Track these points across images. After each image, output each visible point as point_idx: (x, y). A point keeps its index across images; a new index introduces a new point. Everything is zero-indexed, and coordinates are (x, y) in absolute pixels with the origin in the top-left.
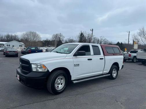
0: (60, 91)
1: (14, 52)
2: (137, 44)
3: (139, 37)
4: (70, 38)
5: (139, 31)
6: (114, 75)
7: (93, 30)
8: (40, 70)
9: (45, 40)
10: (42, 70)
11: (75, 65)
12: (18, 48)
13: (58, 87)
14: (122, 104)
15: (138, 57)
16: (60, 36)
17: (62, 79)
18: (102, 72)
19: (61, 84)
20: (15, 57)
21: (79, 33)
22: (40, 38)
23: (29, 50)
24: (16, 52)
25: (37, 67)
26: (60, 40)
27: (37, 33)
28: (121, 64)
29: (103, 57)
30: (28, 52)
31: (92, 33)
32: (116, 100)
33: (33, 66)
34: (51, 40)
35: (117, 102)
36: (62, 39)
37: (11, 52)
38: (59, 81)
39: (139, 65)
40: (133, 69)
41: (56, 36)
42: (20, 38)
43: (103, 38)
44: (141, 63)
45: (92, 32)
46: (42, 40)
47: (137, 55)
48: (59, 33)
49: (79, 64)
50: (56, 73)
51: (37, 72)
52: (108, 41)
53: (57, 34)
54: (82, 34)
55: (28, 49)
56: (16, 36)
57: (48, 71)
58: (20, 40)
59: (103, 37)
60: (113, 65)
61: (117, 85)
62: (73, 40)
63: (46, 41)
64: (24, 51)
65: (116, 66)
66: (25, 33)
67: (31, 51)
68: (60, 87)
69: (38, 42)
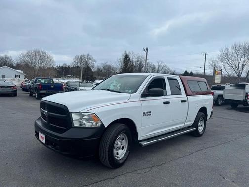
0: (121, 162)
1: (9, 88)
2: (220, 74)
3: (221, 64)
4: (107, 62)
5: (220, 54)
6: (201, 129)
7: (147, 50)
8: (88, 125)
9: (61, 66)
10: (91, 124)
11: (144, 113)
12: (14, 80)
13: (117, 154)
14: (233, 181)
15: (226, 97)
16: (88, 58)
17: (123, 139)
18: (184, 124)
19: (122, 149)
20: (12, 96)
21: (123, 56)
22: (53, 62)
23: (39, 85)
24: (14, 87)
25: (81, 119)
26: (88, 66)
27: (48, 53)
28: (209, 111)
29: (185, 99)
30: (36, 87)
31: (147, 56)
32: (221, 175)
33: (74, 117)
34: (71, 66)
35: (224, 178)
36: (92, 65)
37: (3, 88)
38: (119, 143)
39: (228, 109)
40: (222, 116)
41: (81, 59)
42: (16, 62)
43: (162, 65)
44: (230, 107)
45: (147, 53)
46: (55, 66)
47: (225, 93)
48: (86, 55)
49: (150, 112)
50: (115, 129)
51: (81, 128)
52: (169, 69)
53: (83, 55)
54: (127, 57)
55: (36, 82)
56: (7, 58)
57: (102, 125)
58: (14, 65)
59: (162, 62)
60: (199, 111)
61: (210, 147)
62: (111, 67)
63: (62, 68)
64: (26, 85)
65: (203, 114)
66: (24, 52)
67: (42, 86)
68: (121, 154)
69: (49, 69)
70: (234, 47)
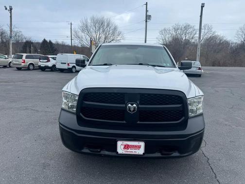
70: (93, 19)
